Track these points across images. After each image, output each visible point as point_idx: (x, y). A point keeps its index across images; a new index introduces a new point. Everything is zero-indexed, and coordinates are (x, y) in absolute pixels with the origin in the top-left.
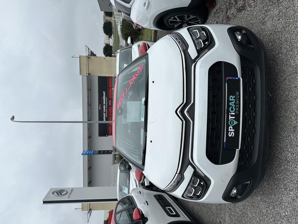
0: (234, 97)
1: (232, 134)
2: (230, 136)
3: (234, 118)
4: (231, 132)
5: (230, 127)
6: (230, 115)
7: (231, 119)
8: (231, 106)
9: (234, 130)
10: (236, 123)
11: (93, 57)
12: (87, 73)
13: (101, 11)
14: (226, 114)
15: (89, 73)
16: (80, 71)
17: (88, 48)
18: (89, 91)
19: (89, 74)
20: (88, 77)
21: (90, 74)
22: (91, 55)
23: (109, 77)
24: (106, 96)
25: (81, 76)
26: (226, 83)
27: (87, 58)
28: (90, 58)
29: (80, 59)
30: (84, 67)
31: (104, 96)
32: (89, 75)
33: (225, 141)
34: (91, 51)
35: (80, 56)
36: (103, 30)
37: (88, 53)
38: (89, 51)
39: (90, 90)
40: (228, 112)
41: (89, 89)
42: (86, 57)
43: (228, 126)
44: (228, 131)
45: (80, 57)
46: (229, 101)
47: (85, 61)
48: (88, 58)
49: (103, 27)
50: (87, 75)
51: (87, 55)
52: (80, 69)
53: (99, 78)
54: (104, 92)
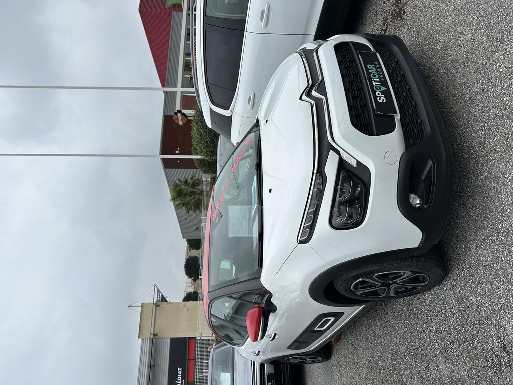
0: (373, 65)
1: (382, 99)
2: (381, 101)
3: (380, 83)
4: (380, 97)
5: (377, 93)
6: (373, 81)
7: (376, 84)
8: (371, 73)
9: (383, 96)
10: (383, 88)
11: (164, 304)
12: (152, 333)
13: (184, 238)
14: (368, 81)
15: (156, 333)
16: (140, 330)
17: (159, 291)
18: (152, 368)
19: (155, 335)
20: (152, 341)
21: (157, 335)
22: (162, 301)
23: (190, 338)
24: (183, 377)
25: (140, 340)
26: (359, 55)
27: (154, 306)
28: (159, 306)
29: (142, 310)
30: (148, 322)
31: (179, 378)
32: (155, 337)
33: (375, 107)
34: (162, 295)
35: (142, 303)
36: (184, 270)
37: (157, 297)
38: (159, 295)
39: (154, 366)
40: (370, 79)
41: (152, 364)
42: (154, 303)
43: (374, 92)
44: (375, 97)
45: (142, 307)
46: (367, 70)
47: (149, 312)
48: (156, 306)
49: (185, 265)
50: (152, 336)
51: (155, 302)
52: (140, 327)
53: (174, 341)
54: (179, 369)
